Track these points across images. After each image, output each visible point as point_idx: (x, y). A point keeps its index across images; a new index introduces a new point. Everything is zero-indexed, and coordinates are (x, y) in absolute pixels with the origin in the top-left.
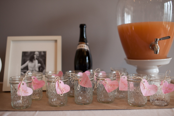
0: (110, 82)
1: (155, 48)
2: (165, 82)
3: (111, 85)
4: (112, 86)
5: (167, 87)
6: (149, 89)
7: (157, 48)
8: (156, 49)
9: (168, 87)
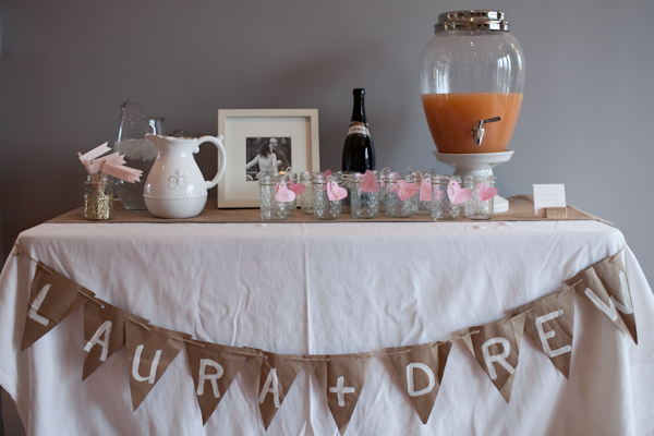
0: (406, 185)
1: (476, 136)
3: (407, 190)
4: (409, 191)
6: (461, 195)
9: (487, 192)
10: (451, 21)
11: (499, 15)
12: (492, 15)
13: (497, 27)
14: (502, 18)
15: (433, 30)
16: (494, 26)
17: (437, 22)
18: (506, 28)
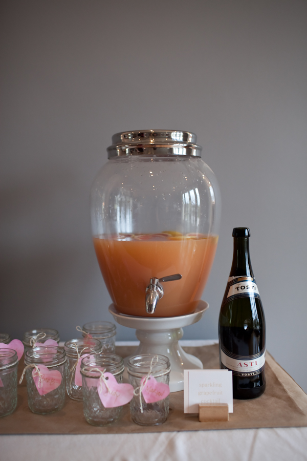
0: (47, 372)
1: (148, 299)
2: (149, 378)
3: (48, 379)
4: (50, 381)
5: (154, 388)
6: (118, 393)
7: (153, 298)
8: (150, 299)
9: (155, 390)
10: (124, 144)
11: (186, 137)
12: (177, 136)
13: (183, 152)
14: (190, 140)
15: (106, 154)
16: (179, 150)
17: (110, 143)
18: (194, 153)
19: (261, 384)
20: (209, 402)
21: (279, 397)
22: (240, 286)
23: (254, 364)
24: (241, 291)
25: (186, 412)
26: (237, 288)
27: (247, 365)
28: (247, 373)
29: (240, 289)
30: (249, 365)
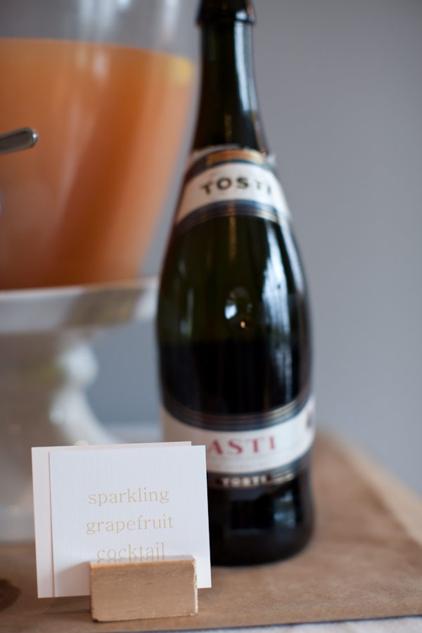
19: (300, 518)
20: (125, 555)
21: (379, 542)
22: (216, 179)
23: (265, 446)
24: (217, 196)
25: (43, 592)
26: (207, 188)
27: (240, 450)
28: (241, 476)
29: (214, 188)
30: (248, 448)
